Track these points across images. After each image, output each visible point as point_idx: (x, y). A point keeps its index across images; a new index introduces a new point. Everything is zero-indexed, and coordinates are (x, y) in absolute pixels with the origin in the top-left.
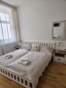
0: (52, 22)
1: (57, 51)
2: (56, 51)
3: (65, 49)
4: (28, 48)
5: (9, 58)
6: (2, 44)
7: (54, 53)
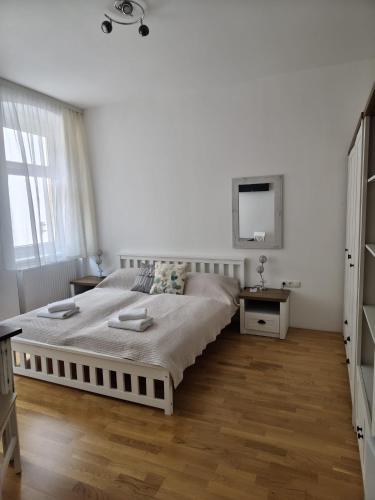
0: (234, 180)
1: (255, 290)
2: (251, 291)
3: (284, 284)
4: (138, 281)
5: (66, 317)
6: (20, 264)
7: (242, 297)
